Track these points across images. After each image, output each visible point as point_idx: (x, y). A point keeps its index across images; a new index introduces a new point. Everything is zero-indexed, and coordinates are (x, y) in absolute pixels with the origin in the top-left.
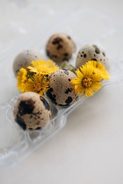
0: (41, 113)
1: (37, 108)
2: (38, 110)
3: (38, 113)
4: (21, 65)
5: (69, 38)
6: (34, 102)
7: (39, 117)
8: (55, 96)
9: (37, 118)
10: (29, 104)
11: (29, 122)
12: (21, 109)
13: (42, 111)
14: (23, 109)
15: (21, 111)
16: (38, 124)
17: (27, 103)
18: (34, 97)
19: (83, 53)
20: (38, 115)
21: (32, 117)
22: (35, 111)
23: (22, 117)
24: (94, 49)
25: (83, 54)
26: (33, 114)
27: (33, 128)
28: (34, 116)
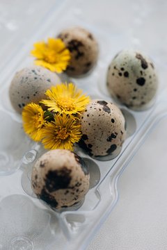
0: (80, 184)
1: (74, 178)
2: (76, 181)
3: (76, 185)
4: (28, 98)
5: (90, 37)
6: (70, 171)
7: (77, 191)
8: (90, 146)
9: (75, 192)
10: (63, 175)
11: (62, 199)
12: (50, 183)
13: (81, 180)
14: (53, 182)
15: (51, 186)
16: (76, 199)
17: (59, 174)
18: (69, 161)
19: (122, 69)
20: (77, 188)
21: (67, 192)
22: (73, 183)
23: (52, 194)
24: (139, 62)
25: (123, 72)
26: (70, 188)
27: (68, 205)
28: (70, 190)
